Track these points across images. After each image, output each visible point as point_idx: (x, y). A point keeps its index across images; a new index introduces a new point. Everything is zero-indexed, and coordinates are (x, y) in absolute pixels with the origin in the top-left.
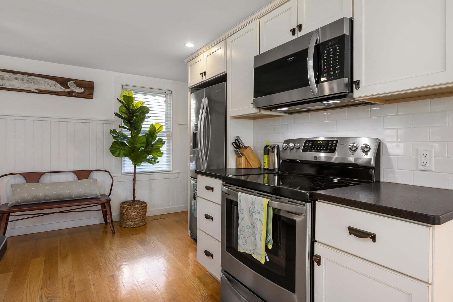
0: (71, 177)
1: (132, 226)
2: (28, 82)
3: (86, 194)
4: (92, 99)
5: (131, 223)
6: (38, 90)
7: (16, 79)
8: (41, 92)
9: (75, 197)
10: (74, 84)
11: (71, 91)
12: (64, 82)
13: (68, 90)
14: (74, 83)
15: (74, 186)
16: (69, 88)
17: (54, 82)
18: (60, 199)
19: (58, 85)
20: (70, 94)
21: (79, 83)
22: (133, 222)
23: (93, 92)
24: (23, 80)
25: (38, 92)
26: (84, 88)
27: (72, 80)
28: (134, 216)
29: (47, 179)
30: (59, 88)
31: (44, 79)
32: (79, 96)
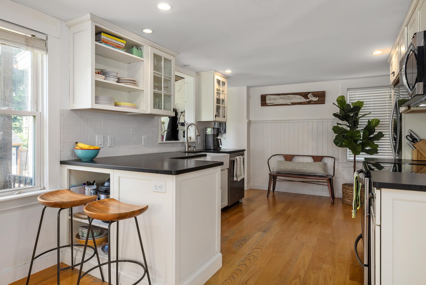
0: (310, 160)
1: (350, 203)
2: (286, 99)
3: (316, 172)
4: (324, 104)
5: (349, 201)
6: (291, 103)
7: (280, 98)
8: (293, 104)
9: (309, 173)
10: (312, 96)
11: (310, 101)
12: (305, 95)
13: (308, 100)
14: (312, 94)
15: (309, 165)
16: (309, 98)
17: (300, 97)
18: (300, 173)
19: (302, 98)
20: (309, 103)
21: (315, 94)
22: (351, 200)
23: (325, 99)
24: (284, 99)
25: (291, 104)
26: (319, 97)
27: (310, 93)
28: (351, 195)
29: (296, 159)
30: (303, 100)
31: (294, 96)
32: (316, 103)
